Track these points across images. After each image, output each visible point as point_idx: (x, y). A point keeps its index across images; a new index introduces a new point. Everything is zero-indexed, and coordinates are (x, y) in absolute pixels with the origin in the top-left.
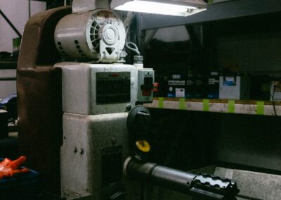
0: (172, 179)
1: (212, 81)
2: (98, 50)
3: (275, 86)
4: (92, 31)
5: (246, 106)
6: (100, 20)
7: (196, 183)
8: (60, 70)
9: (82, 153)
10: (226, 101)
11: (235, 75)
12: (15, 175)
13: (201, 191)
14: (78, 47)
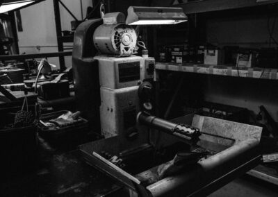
0: (164, 126)
1: (200, 52)
2: (119, 49)
3: (240, 58)
4: (115, 38)
5: (221, 70)
6: (120, 31)
7: (176, 130)
8: (97, 61)
9: (112, 111)
10: (208, 66)
11: (214, 49)
12: (74, 123)
13: (179, 134)
14: (107, 47)
